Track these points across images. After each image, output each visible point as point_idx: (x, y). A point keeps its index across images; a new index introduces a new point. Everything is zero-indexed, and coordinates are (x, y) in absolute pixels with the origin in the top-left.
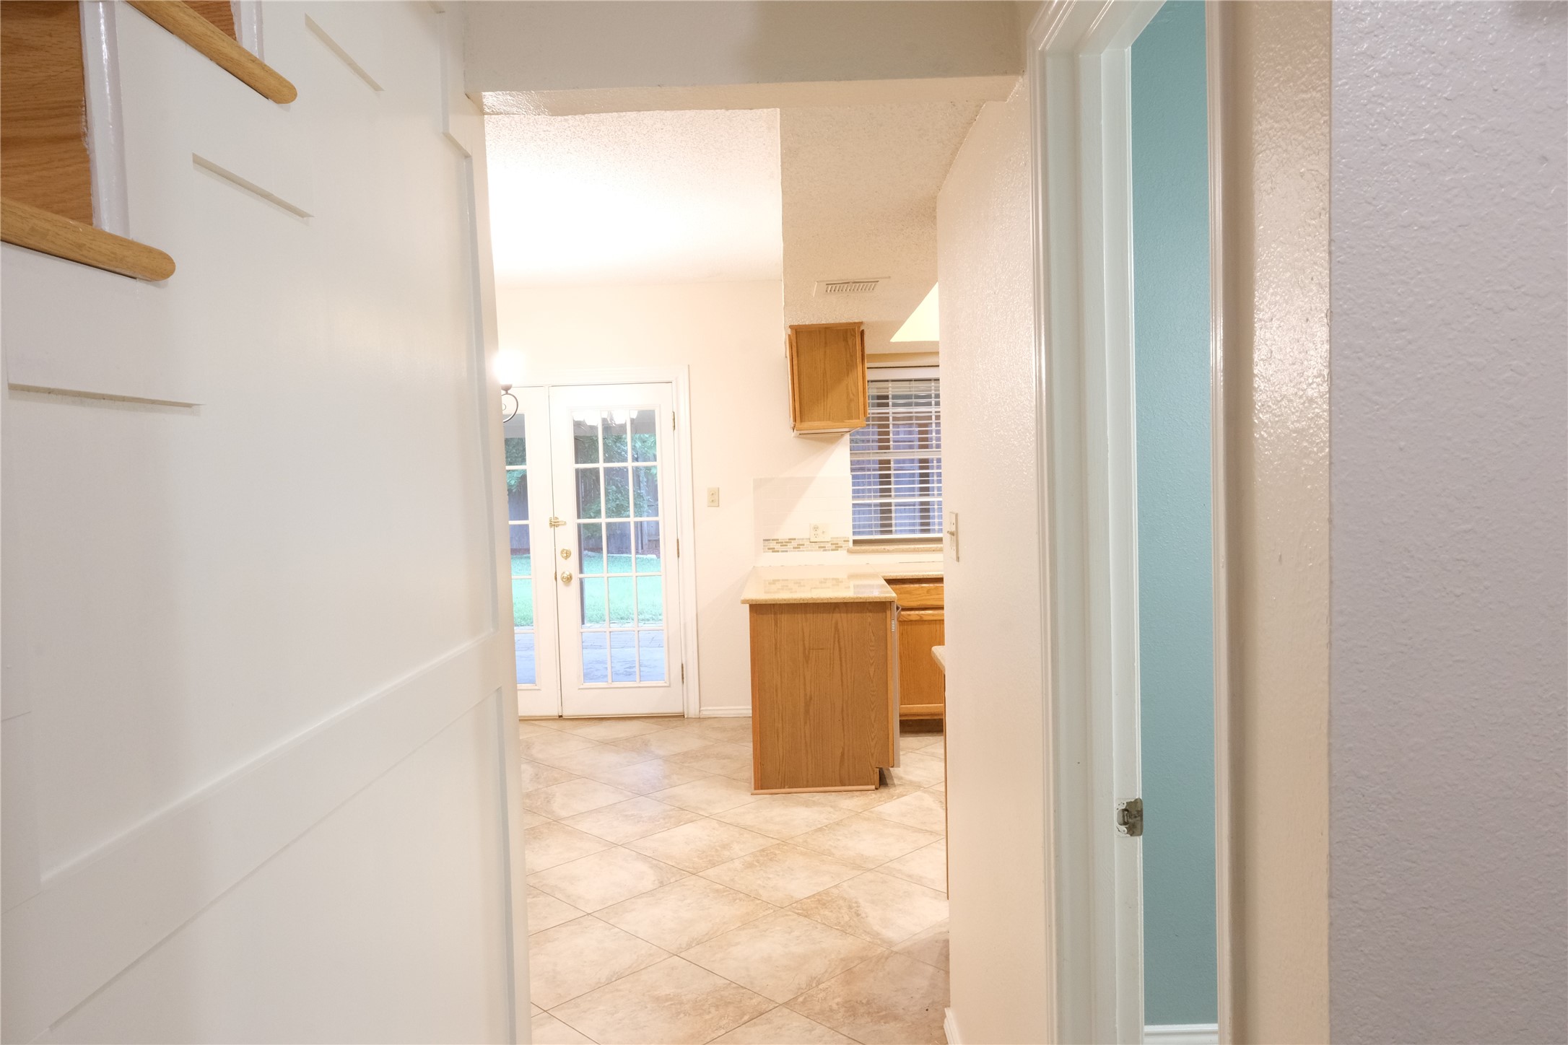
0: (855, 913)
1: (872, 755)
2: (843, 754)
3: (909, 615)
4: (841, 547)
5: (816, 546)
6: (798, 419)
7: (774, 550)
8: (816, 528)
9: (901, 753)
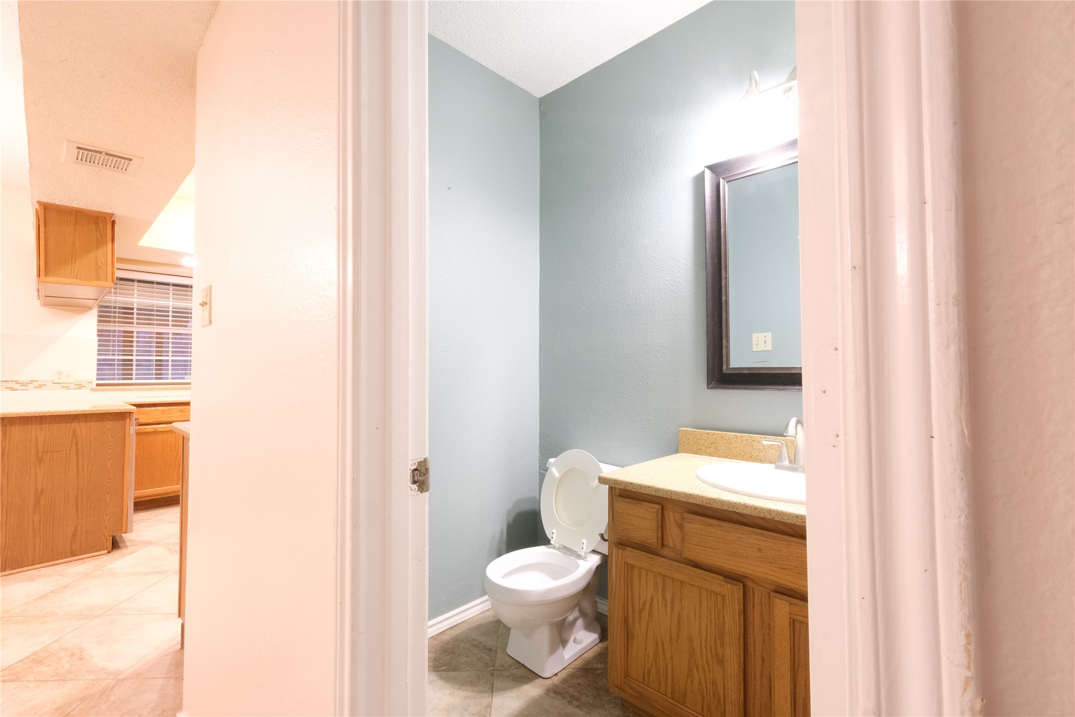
0: (78, 658)
1: (106, 527)
2: (75, 531)
3: (146, 428)
4: (85, 387)
5: (60, 385)
6: (42, 273)
7: (12, 389)
8: (60, 373)
9: (134, 524)
